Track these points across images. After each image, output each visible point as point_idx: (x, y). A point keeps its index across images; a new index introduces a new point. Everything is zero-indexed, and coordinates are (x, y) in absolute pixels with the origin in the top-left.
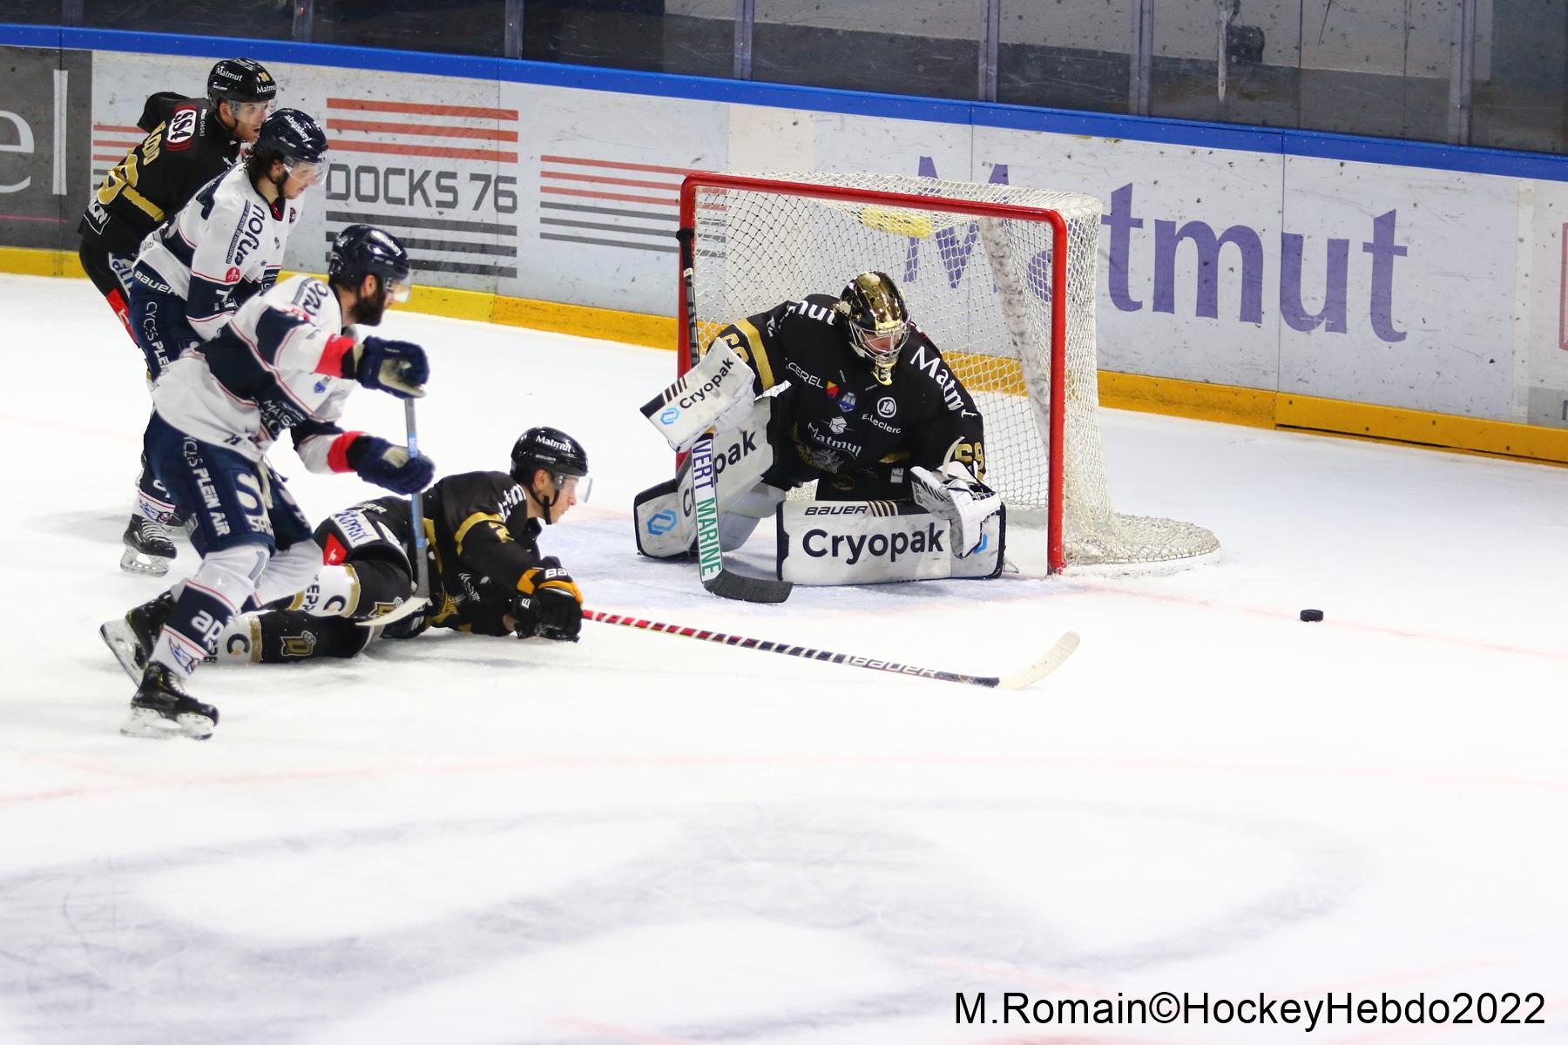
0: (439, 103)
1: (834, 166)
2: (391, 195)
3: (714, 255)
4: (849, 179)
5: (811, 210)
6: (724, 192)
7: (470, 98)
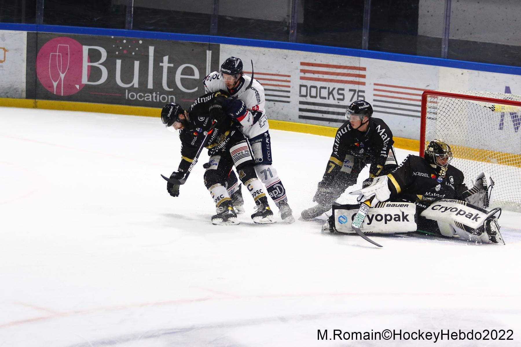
0: (339, 65)
1: (475, 89)
2: (322, 96)
3: (433, 119)
4: (481, 93)
5: (467, 104)
6: (437, 97)
7: (350, 63)
